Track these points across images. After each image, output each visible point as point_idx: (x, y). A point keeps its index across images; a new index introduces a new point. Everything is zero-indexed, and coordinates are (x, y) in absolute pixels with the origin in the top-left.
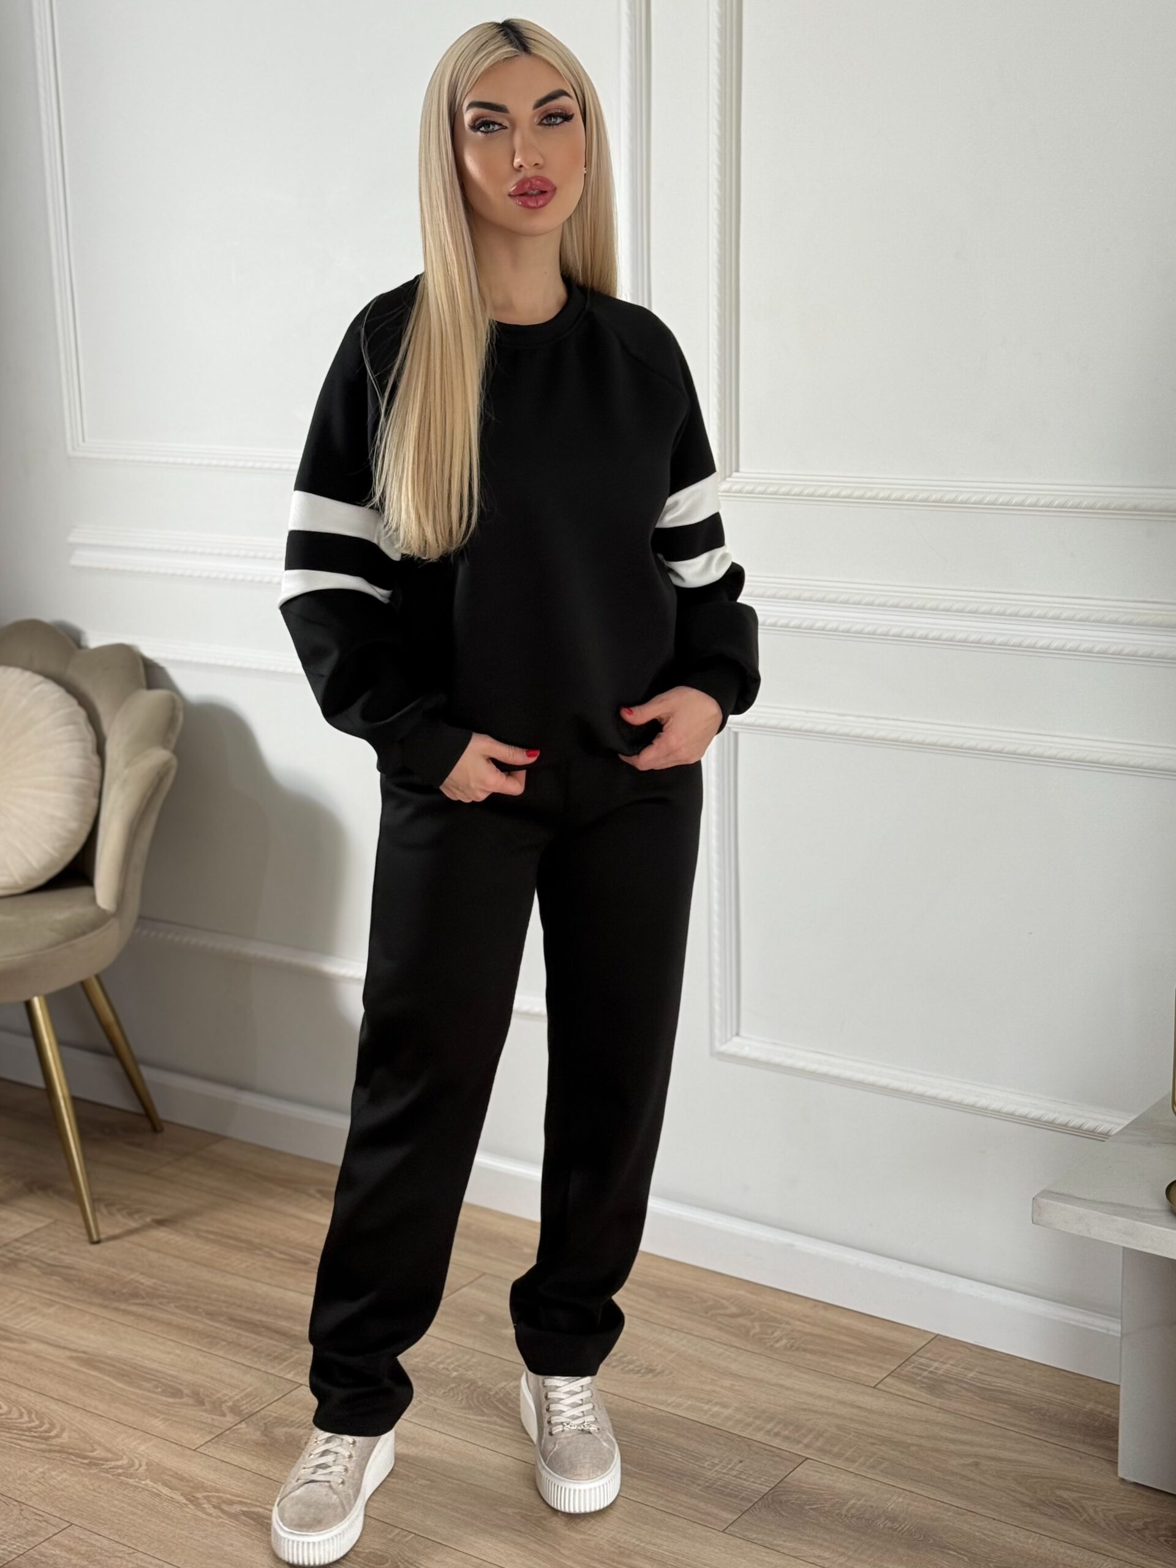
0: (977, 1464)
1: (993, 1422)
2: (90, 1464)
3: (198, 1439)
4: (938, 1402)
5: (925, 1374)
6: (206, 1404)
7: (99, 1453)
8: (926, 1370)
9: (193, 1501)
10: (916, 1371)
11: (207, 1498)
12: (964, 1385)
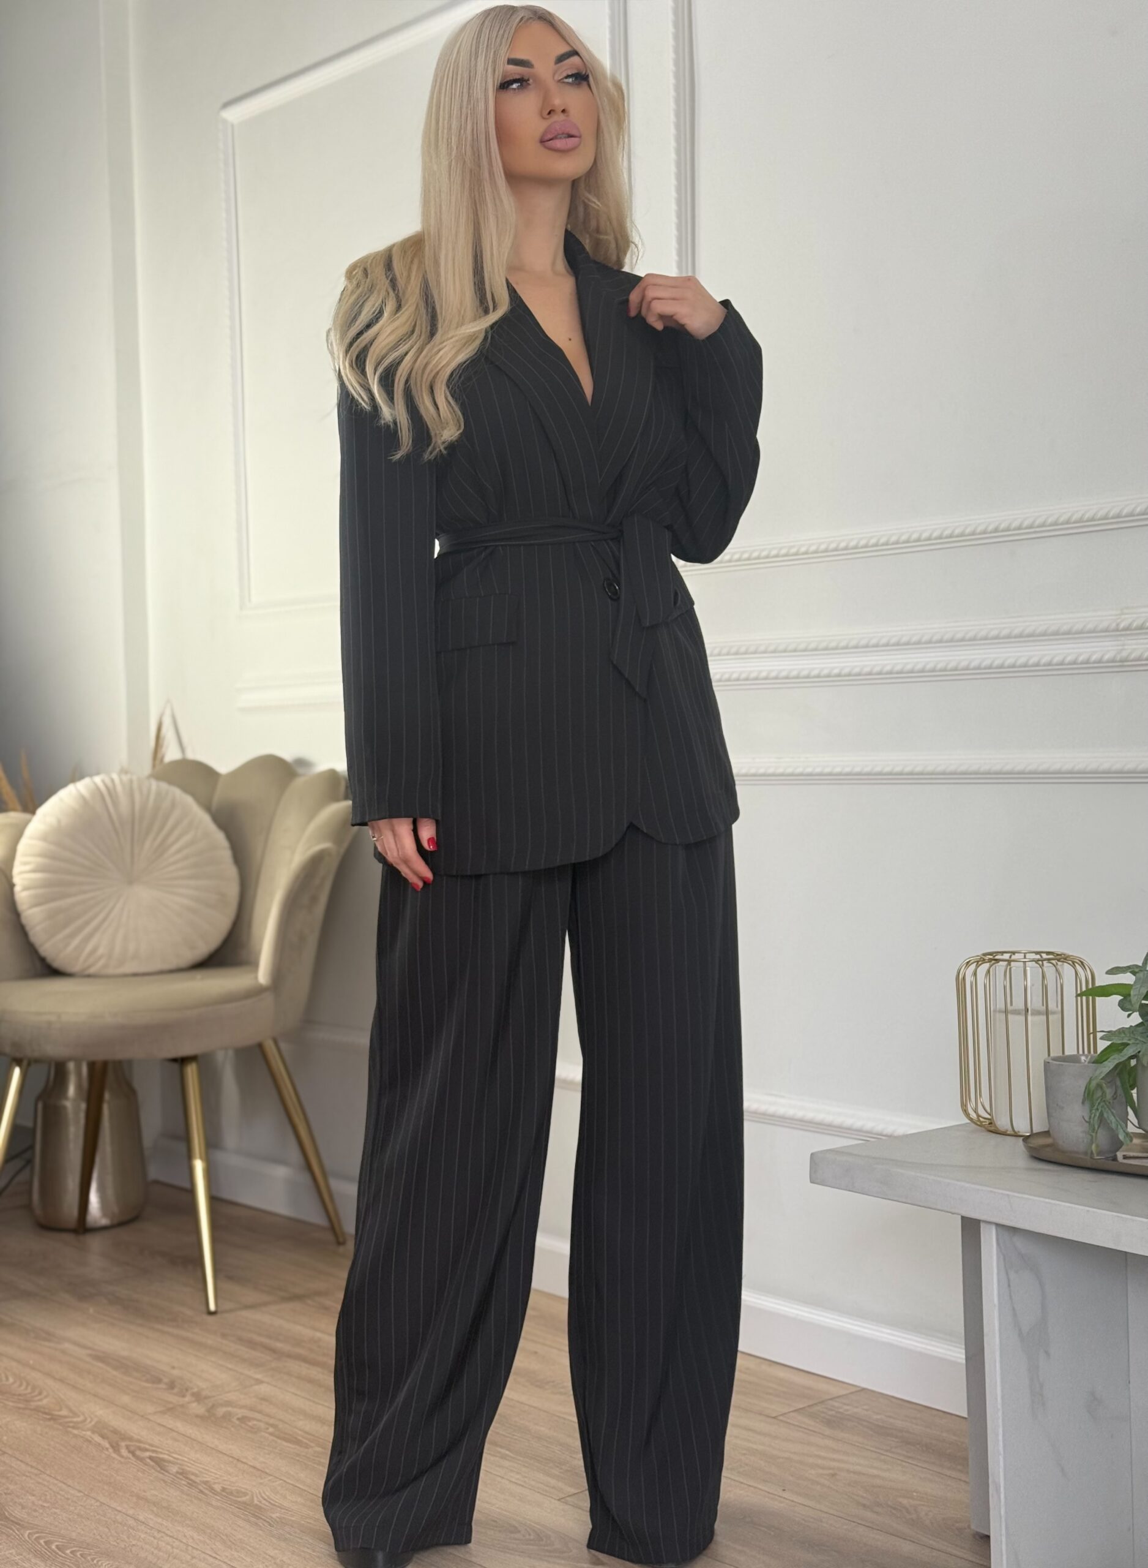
0: (833, 1475)
1: (872, 1449)
2: (50, 1420)
3: (150, 1409)
4: (828, 1431)
5: (833, 1413)
6: (176, 1390)
7: (64, 1412)
8: (832, 1410)
9: (116, 1448)
10: (825, 1410)
11: (127, 1447)
12: (865, 1423)
